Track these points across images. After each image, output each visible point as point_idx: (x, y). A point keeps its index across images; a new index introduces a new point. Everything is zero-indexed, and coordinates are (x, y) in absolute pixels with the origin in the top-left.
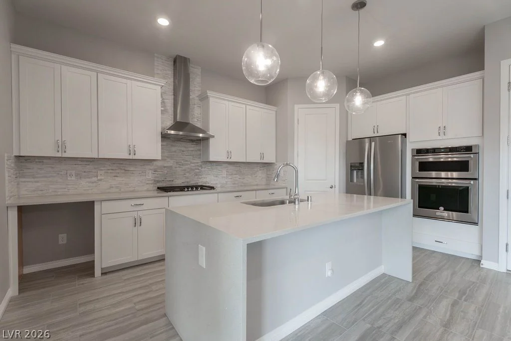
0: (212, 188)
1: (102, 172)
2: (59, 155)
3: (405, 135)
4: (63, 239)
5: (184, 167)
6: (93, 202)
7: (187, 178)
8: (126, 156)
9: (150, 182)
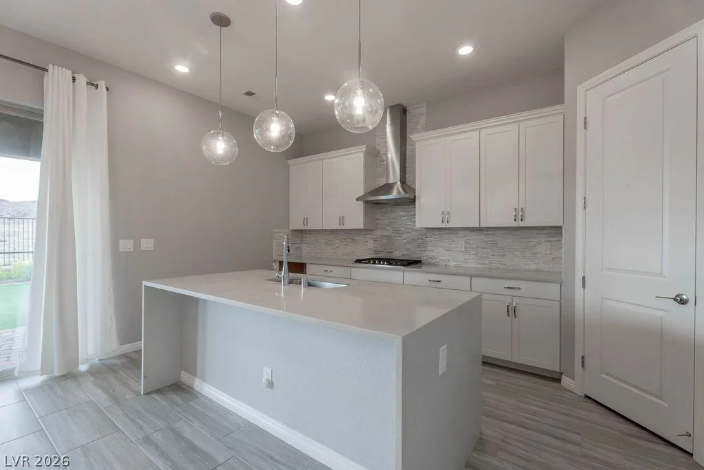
7: (408, 249)
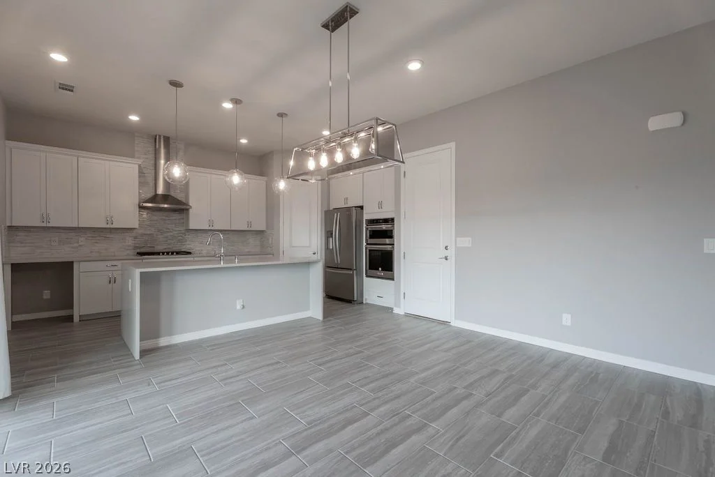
0: (190, 253)
1: (82, 239)
2: (44, 225)
3: (362, 208)
4: (47, 294)
5: (166, 235)
6: (73, 262)
8: (104, 225)
9: (130, 248)
